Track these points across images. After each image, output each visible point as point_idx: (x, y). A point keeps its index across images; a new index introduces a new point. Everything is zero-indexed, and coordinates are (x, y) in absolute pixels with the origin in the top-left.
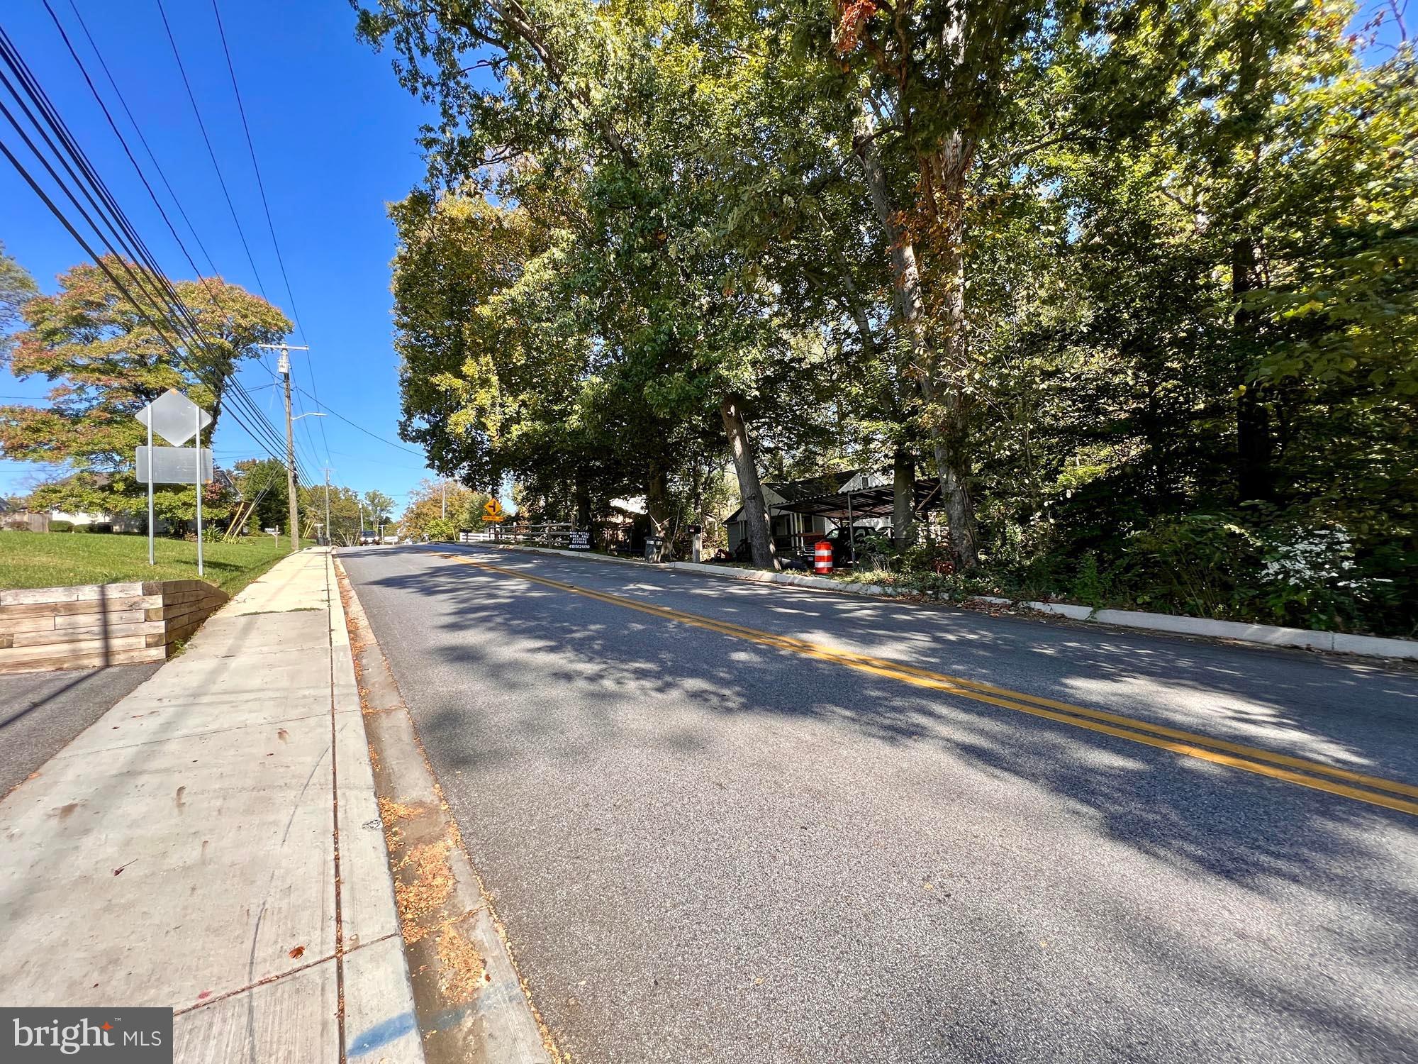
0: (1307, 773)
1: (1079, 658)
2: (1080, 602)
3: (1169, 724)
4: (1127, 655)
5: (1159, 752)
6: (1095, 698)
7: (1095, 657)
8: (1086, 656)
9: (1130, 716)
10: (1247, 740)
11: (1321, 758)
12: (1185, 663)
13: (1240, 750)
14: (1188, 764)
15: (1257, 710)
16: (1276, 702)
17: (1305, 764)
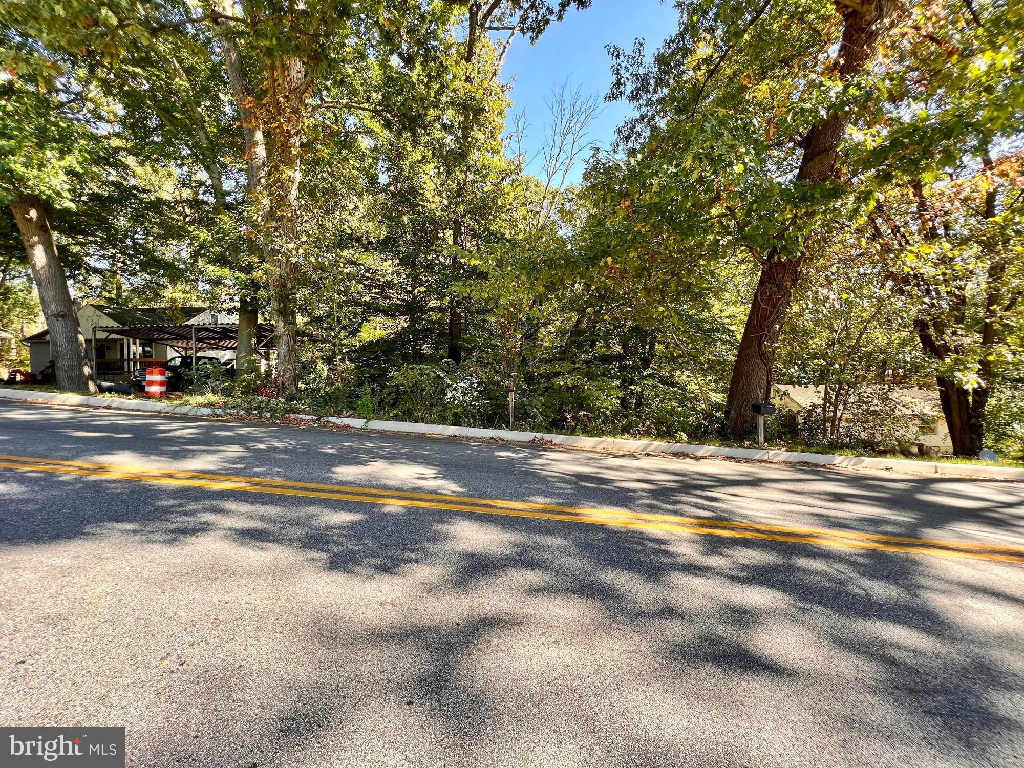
0: (440, 501)
1: (348, 453)
2: (360, 417)
3: (386, 487)
4: (377, 448)
5: (374, 505)
6: (349, 478)
7: (357, 451)
8: (353, 450)
9: (365, 487)
10: (419, 489)
11: (447, 492)
12: (405, 450)
13: (415, 495)
14: (387, 509)
15: (429, 471)
16: (438, 466)
17: (439, 497)
